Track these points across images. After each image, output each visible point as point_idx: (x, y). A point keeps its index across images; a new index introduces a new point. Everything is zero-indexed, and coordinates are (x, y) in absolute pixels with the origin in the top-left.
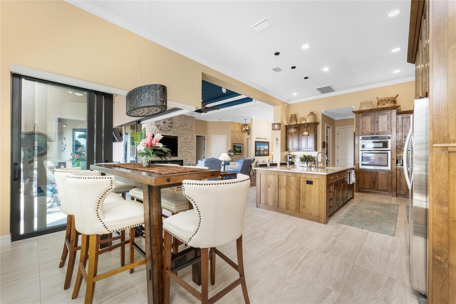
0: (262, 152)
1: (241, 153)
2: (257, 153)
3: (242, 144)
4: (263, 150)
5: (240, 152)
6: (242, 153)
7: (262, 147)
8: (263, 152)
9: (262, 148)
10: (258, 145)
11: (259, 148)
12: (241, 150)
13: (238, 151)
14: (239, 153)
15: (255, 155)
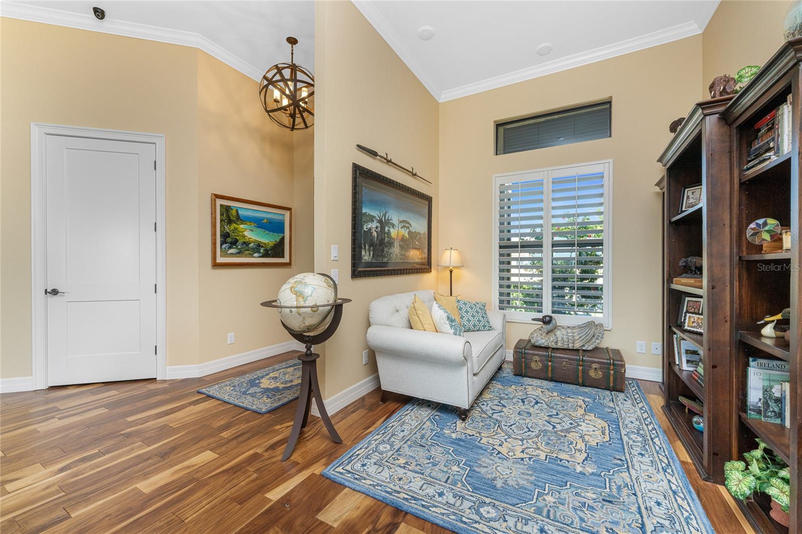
0: (396, 250)
1: (282, 255)
2: (366, 256)
3: (289, 209)
4: (403, 239)
5: (277, 250)
6: (286, 260)
7: (395, 217)
8: (401, 247)
9: (395, 221)
10: (375, 203)
11: (380, 221)
12: (282, 239)
13: (259, 245)
14: (266, 255)
15: (354, 265)
